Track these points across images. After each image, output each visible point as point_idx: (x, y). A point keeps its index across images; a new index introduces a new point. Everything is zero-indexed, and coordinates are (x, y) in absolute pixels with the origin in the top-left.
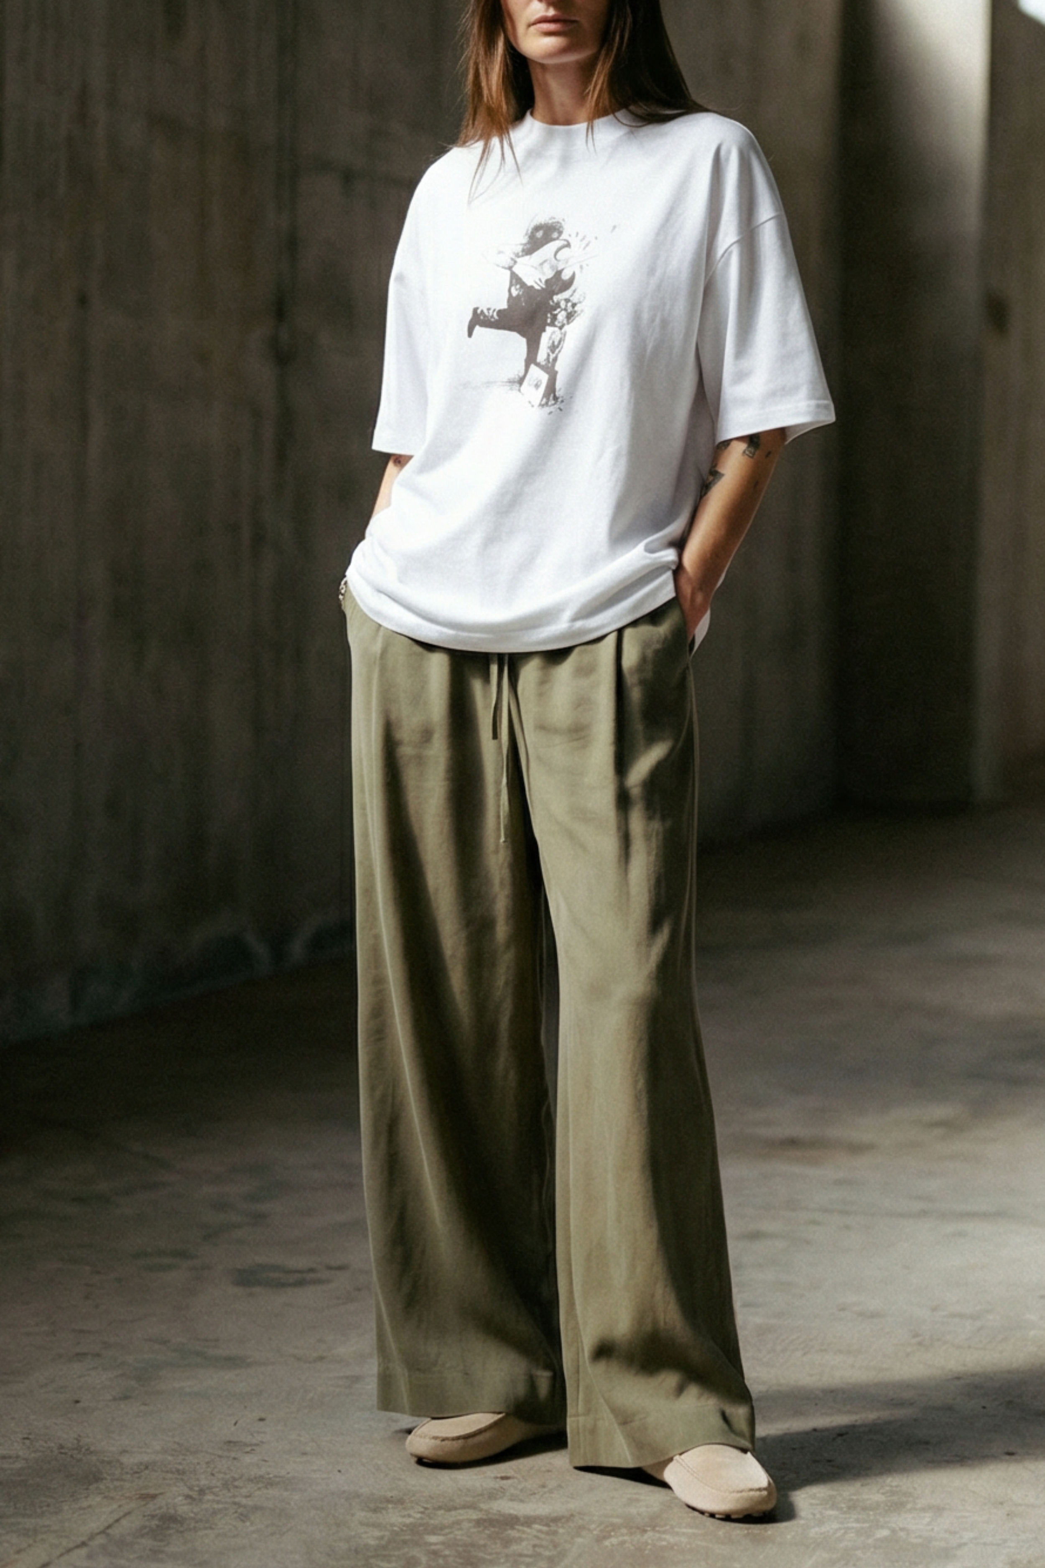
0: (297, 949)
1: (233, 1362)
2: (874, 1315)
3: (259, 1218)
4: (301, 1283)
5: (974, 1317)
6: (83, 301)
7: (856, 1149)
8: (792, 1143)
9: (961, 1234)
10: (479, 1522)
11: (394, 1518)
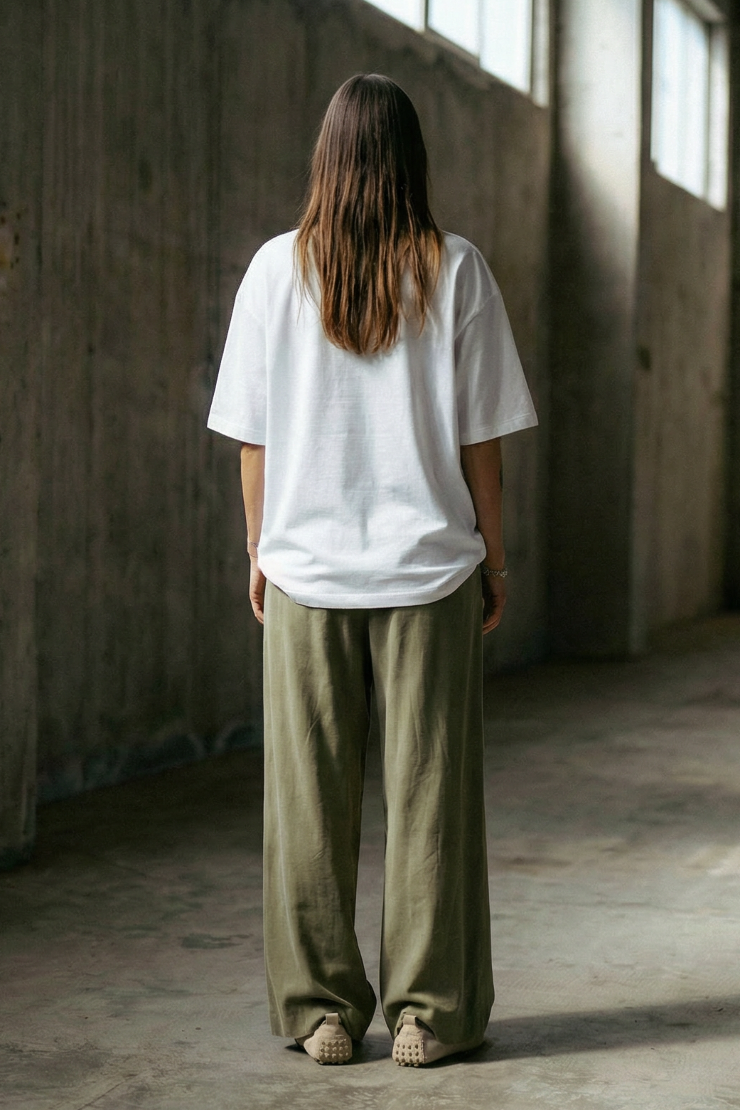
0: (220, 744)
1: (181, 993)
2: (570, 966)
3: (198, 906)
4: (222, 946)
5: (631, 967)
6: (91, 350)
7: (560, 864)
8: (519, 861)
9: (623, 916)
10: (330, 1091)
11: (279, 1088)
